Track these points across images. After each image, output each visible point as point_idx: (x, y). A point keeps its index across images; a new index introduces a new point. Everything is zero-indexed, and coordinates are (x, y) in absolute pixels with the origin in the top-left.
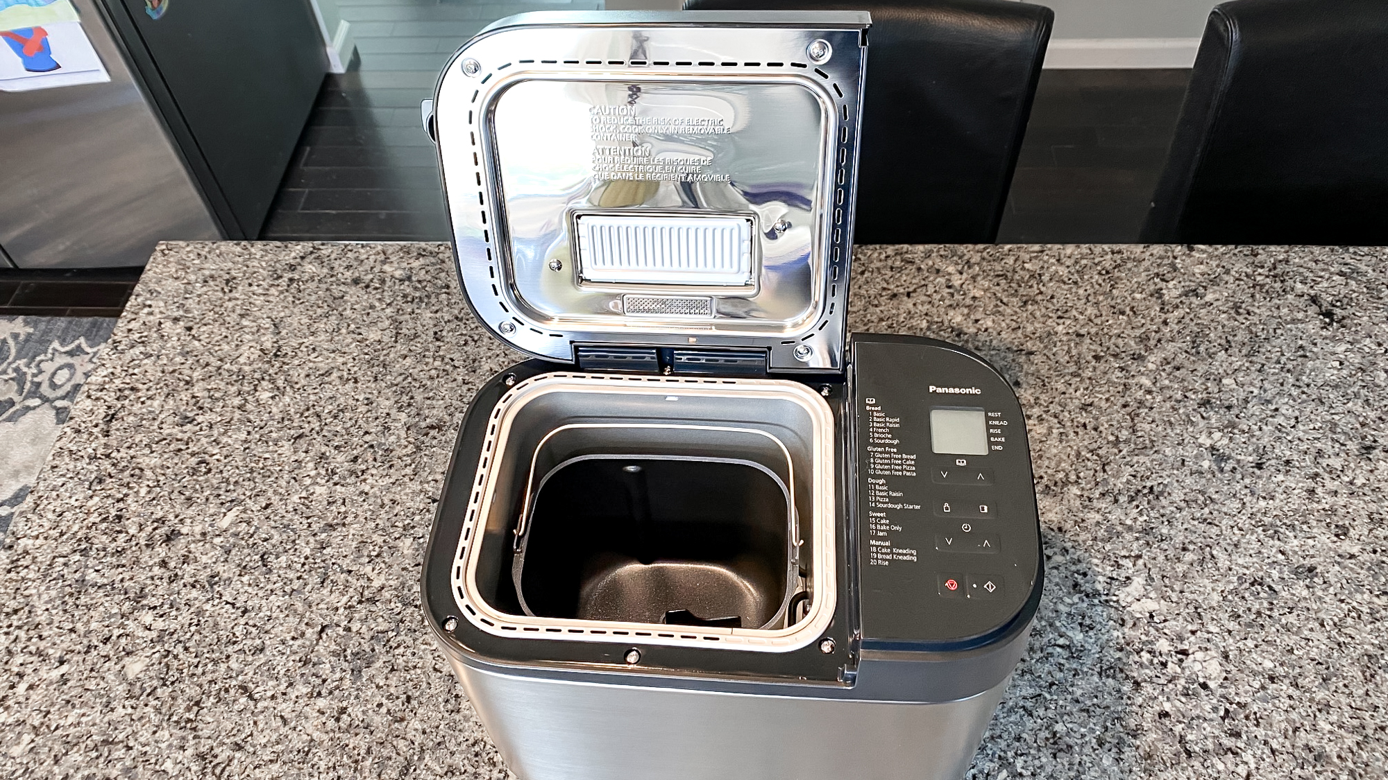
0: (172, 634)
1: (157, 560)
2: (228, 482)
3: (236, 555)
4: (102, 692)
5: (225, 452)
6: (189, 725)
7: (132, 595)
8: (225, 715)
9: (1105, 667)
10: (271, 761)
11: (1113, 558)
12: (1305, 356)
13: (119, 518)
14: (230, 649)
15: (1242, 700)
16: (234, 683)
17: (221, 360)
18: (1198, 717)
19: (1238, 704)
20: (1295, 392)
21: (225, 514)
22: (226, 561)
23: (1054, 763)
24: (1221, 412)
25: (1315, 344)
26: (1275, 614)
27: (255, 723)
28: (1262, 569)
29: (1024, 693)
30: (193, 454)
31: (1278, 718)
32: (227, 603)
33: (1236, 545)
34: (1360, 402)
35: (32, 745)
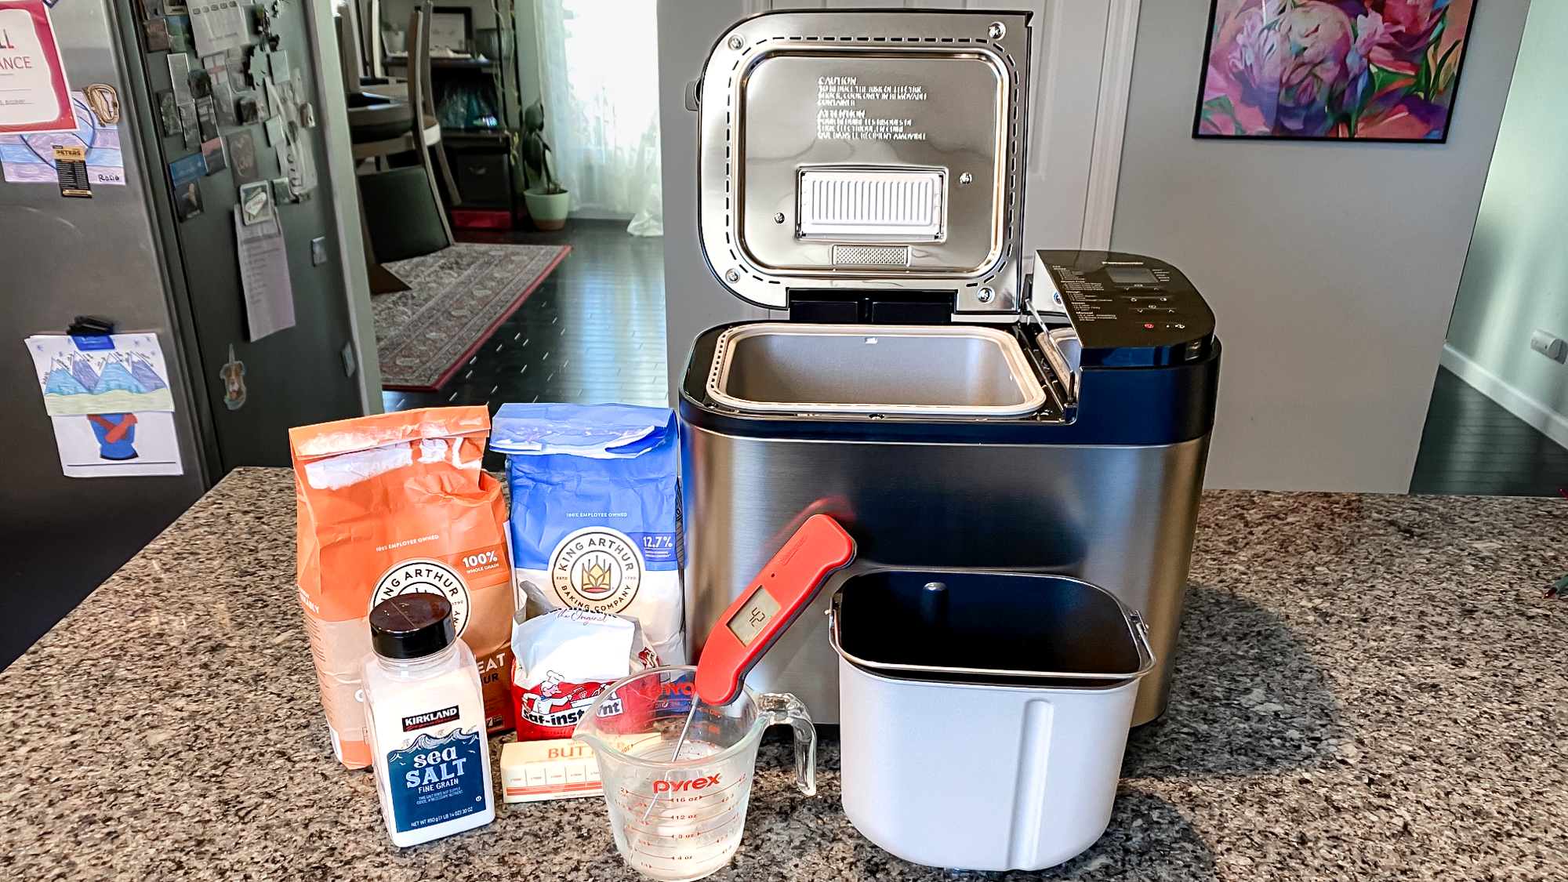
0: (206, 714)
1: (198, 663)
2: (285, 613)
3: (287, 661)
4: (117, 754)
5: (285, 594)
6: (213, 779)
7: (165, 687)
8: (258, 772)
9: (1234, 748)
10: (306, 807)
11: (1229, 676)
12: (1392, 556)
13: (161, 635)
14: (270, 726)
15: (1386, 772)
16: (272, 749)
17: (290, 537)
18: (1342, 783)
19: (1381, 774)
20: (1389, 577)
21: (279, 634)
22: (275, 665)
23: (1193, 814)
24: (1319, 586)
25: (1400, 549)
26: (1405, 714)
27: (291, 778)
28: (1383, 685)
29: (1151, 765)
30: (250, 595)
31: (1427, 784)
32: (272, 693)
33: (1353, 670)
34: (1453, 584)
35: (26, 792)
